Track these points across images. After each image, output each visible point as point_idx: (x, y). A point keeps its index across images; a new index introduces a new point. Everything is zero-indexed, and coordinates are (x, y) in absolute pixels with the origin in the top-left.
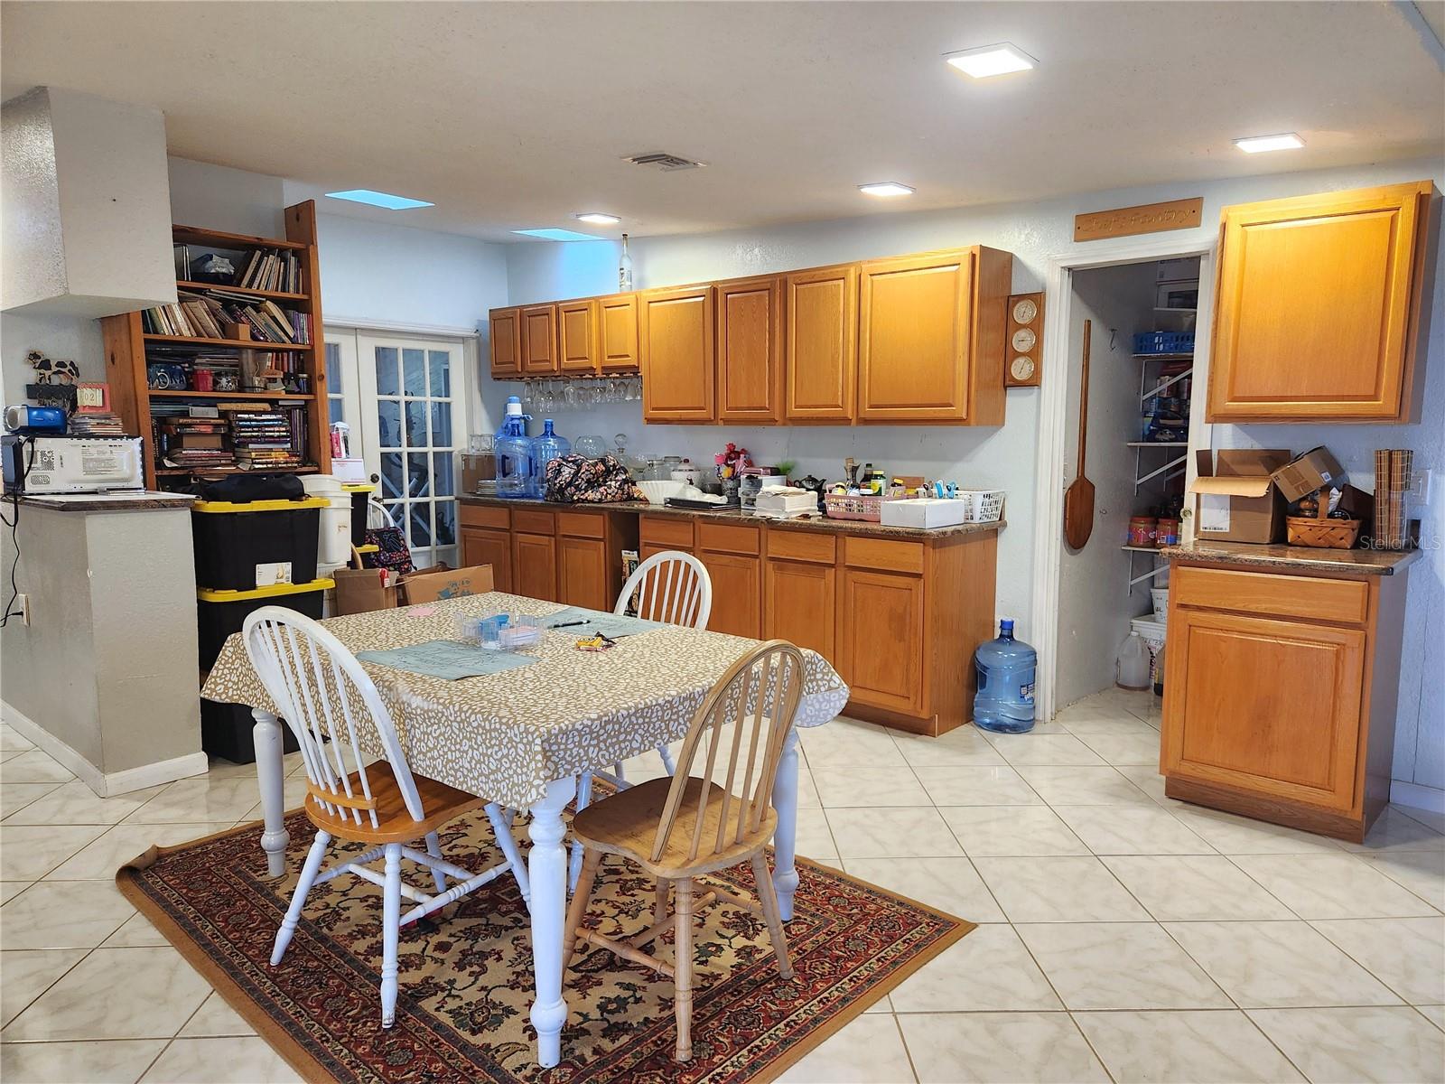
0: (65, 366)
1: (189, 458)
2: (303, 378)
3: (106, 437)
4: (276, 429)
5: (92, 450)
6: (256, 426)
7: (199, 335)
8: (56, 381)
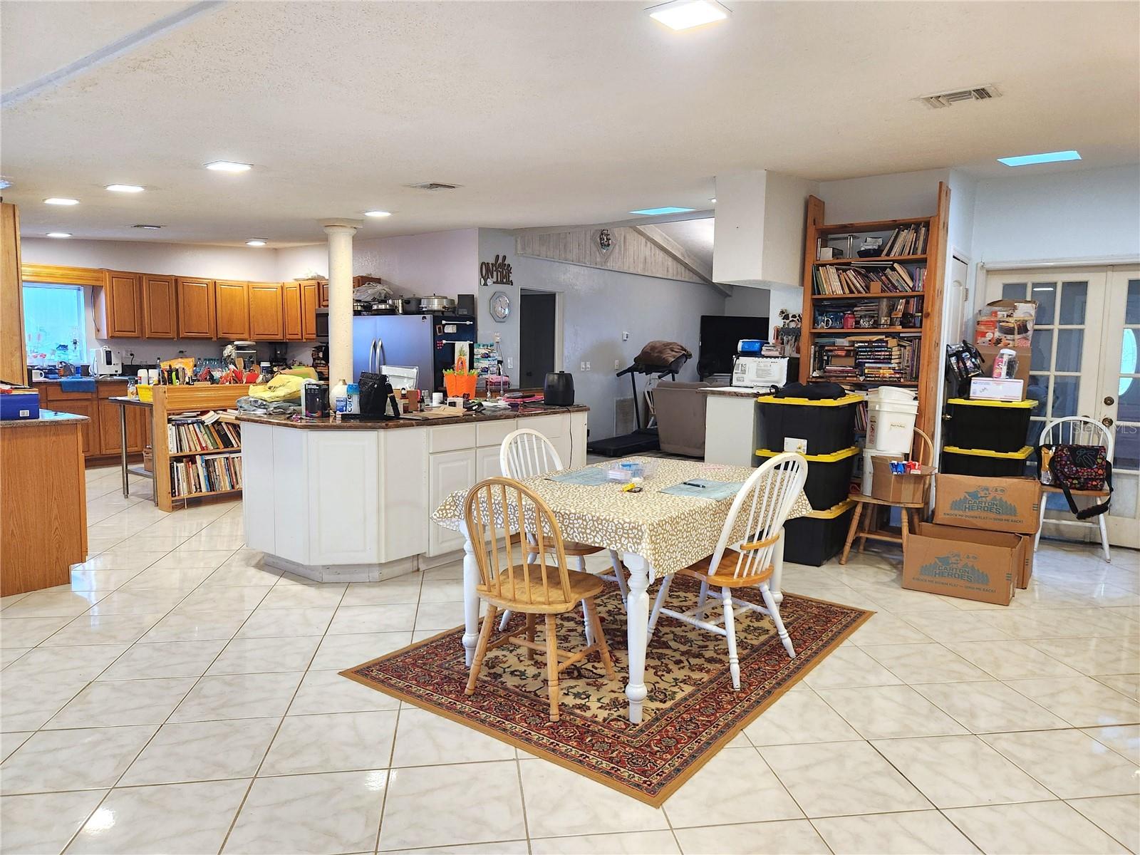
0: (796, 317)
1: (830, 371)
2: (918, 316)
3: (771, 357)
4: (883, 353)
5: (762, 364)
6: (869, 351)
7: (851, 292)
8: (793, 325)
